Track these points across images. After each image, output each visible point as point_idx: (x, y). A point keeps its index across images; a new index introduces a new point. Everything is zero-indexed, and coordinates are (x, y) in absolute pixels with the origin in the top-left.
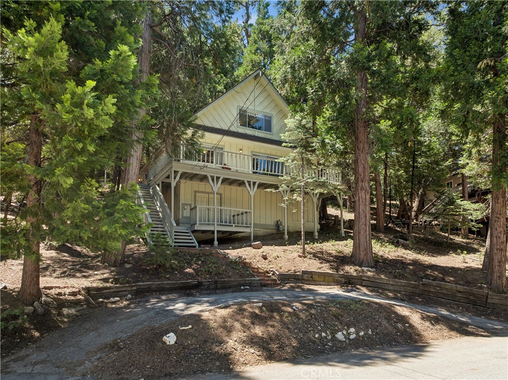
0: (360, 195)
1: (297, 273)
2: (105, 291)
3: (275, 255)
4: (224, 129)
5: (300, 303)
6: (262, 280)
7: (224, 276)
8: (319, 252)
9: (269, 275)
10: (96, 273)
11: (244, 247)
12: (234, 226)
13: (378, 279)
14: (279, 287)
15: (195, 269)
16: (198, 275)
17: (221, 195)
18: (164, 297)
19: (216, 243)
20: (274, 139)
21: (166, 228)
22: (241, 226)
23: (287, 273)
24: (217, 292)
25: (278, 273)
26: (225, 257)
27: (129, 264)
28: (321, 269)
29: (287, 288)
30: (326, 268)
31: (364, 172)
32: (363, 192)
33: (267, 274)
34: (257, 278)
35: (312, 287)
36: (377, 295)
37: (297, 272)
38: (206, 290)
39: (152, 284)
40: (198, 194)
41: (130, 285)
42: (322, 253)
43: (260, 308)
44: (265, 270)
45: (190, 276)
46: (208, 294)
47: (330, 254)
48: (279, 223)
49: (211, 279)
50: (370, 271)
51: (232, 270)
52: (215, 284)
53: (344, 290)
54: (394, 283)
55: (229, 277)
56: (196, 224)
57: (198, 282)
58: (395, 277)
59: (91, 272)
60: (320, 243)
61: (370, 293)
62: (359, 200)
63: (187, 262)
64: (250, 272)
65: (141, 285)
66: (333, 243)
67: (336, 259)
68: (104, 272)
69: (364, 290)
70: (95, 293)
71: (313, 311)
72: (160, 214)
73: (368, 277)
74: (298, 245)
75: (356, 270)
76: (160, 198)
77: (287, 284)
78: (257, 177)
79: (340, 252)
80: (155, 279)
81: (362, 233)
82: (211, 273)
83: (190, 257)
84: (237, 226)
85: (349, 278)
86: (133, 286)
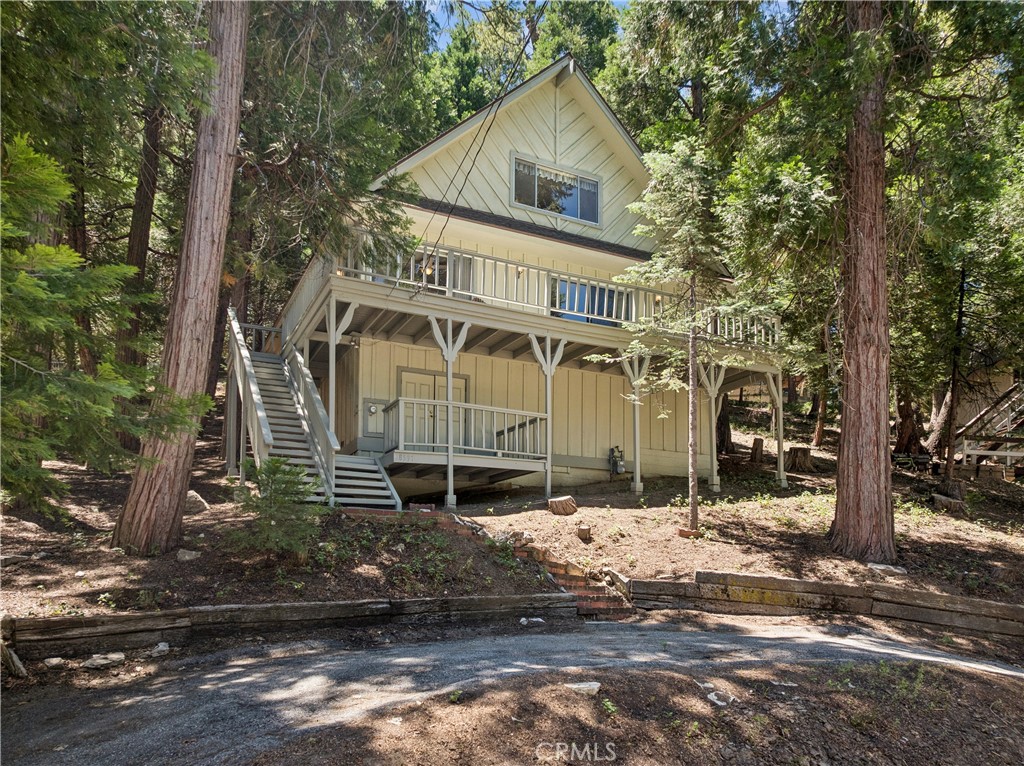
0: (862, 359)
1: (682, 580)
2: (76, 632)
3: (613, 530)
4: (475, 208)
5: (728, 678)
6: (580, 598)
7: (468, 588)
8: (733, 523)
9: (600, 584)
10: (80, 573)
11: (526, 510)
12: (500, 454)
13: (921, 596)
14: (630, 620)
15: (386, 567)
16: (393, 585)
17: (467, 379)
18: (277, 653)
19: (451, 498)
20: (604, 239)
21: (317, 458)
22: (518, 456)
23: (653, 580)
24: (449, 633)
25: (626, 580)
26: (475, 532)
27: (195, 549)
28: (752, 569)
29: (654, 622)
30: (762, 566)
31: (874, 293)
32: (873, 349)
33: (593, 583)
34: (567, 594)
35: (728, 620)
36: (923, 644)
37: (681, 576)
38: (415, 629)
39: (243, 610)
40: (404, 375)
41: (168, 612)
42: (740, 525)
43: (595, 700)
44: (587, 570)
45: (368, 586)
46: (419, 640)
47: (764, 529)
48: (616, 454)
49: (431, 595)
50: (892, 574)
51: (493, 571)
52: (442, 609)
53: (825, 629)
54: (968, 609)
55: (486, 589)
56: (397, 447)
57: (390, 603)
58: (970, 592)
59: (66, 572)
60: (730, 501)
61: (901, 638)
62: (858, 373)
63: (362, 546)
64: (546, 577)
65: (208, 613)
66: (765, 502)
67: (785, 541)
68: (105, 573)
69: (883, 628)
70: (36, 637)
71: (782, 711)
72: (304, 423)
73: (891, 591)
74: (672, 505)
75: (852, 572)
76: (305, 382)
77: (654, 612)
78: (563, 325)
79: (790, 524)
80: (257, 594)
81: (866, 467)
82: (432, 578)
83: (374, 532)
84: (508, 455)
85: (834, 594)
86: (181, 616)
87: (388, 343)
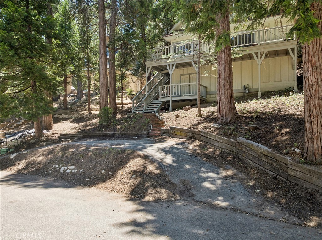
1: (169, 129)
7: (129, 130)
12: (183, 96)
19: (171, 108)
39: (90, 134)
65: (85, 134)
73: (204, 133)
84: (186, 96)
85: (193, 133)
86: (81, 134)
87: (178, 69)
